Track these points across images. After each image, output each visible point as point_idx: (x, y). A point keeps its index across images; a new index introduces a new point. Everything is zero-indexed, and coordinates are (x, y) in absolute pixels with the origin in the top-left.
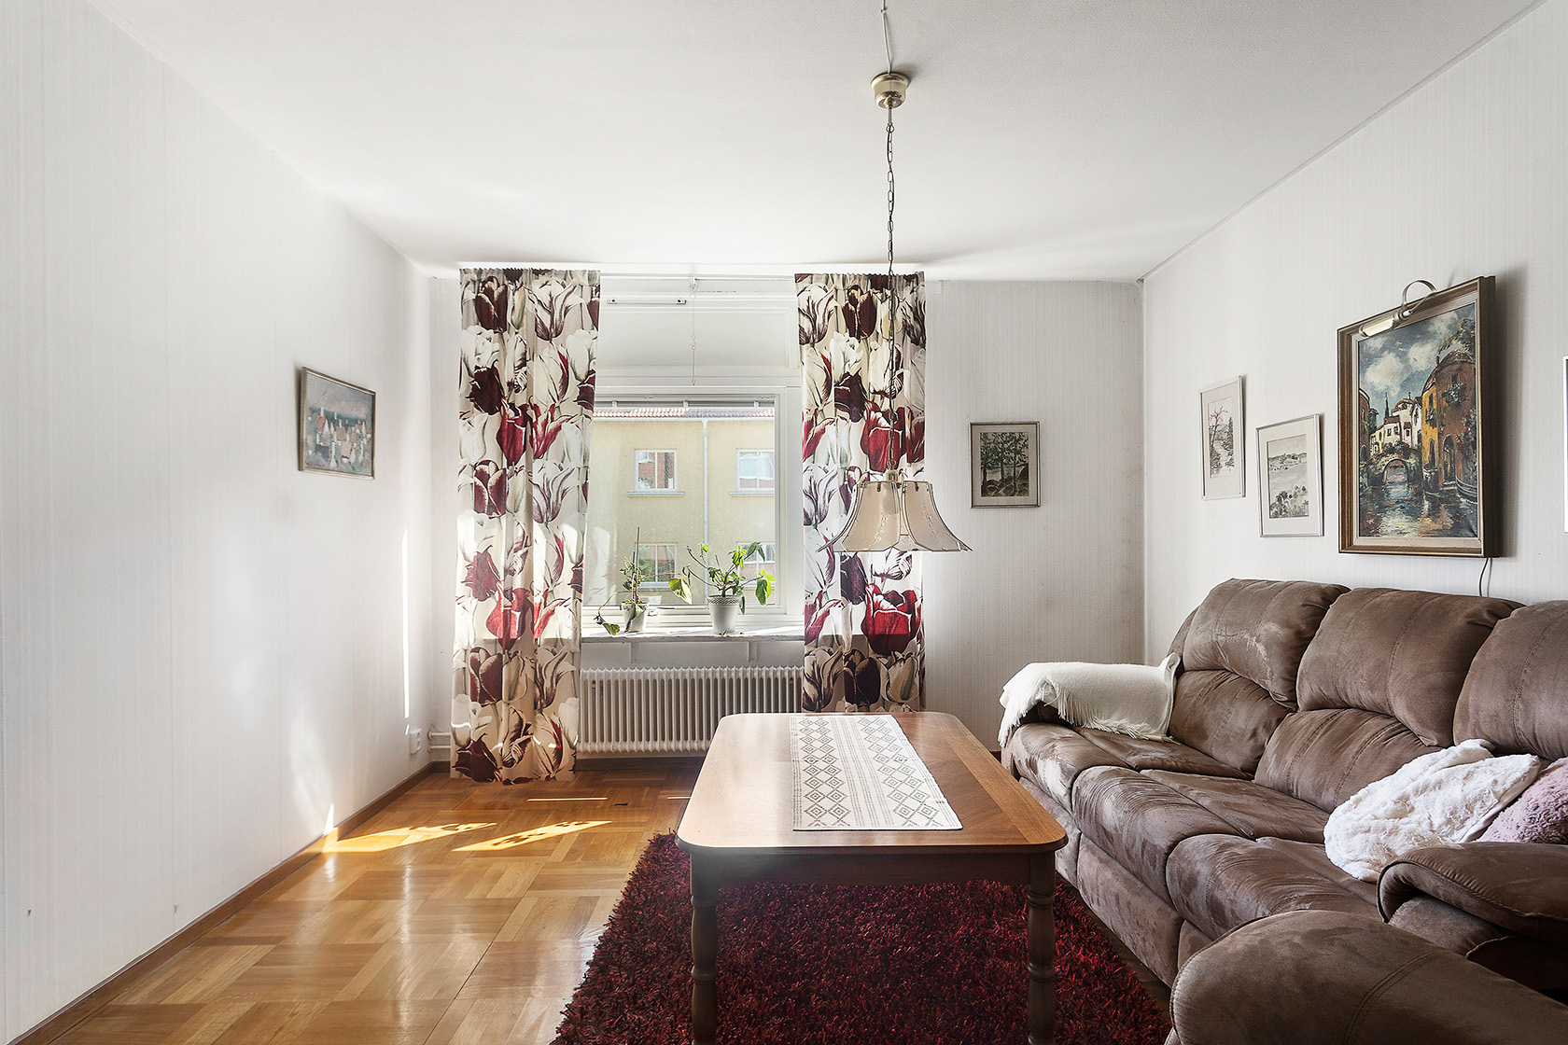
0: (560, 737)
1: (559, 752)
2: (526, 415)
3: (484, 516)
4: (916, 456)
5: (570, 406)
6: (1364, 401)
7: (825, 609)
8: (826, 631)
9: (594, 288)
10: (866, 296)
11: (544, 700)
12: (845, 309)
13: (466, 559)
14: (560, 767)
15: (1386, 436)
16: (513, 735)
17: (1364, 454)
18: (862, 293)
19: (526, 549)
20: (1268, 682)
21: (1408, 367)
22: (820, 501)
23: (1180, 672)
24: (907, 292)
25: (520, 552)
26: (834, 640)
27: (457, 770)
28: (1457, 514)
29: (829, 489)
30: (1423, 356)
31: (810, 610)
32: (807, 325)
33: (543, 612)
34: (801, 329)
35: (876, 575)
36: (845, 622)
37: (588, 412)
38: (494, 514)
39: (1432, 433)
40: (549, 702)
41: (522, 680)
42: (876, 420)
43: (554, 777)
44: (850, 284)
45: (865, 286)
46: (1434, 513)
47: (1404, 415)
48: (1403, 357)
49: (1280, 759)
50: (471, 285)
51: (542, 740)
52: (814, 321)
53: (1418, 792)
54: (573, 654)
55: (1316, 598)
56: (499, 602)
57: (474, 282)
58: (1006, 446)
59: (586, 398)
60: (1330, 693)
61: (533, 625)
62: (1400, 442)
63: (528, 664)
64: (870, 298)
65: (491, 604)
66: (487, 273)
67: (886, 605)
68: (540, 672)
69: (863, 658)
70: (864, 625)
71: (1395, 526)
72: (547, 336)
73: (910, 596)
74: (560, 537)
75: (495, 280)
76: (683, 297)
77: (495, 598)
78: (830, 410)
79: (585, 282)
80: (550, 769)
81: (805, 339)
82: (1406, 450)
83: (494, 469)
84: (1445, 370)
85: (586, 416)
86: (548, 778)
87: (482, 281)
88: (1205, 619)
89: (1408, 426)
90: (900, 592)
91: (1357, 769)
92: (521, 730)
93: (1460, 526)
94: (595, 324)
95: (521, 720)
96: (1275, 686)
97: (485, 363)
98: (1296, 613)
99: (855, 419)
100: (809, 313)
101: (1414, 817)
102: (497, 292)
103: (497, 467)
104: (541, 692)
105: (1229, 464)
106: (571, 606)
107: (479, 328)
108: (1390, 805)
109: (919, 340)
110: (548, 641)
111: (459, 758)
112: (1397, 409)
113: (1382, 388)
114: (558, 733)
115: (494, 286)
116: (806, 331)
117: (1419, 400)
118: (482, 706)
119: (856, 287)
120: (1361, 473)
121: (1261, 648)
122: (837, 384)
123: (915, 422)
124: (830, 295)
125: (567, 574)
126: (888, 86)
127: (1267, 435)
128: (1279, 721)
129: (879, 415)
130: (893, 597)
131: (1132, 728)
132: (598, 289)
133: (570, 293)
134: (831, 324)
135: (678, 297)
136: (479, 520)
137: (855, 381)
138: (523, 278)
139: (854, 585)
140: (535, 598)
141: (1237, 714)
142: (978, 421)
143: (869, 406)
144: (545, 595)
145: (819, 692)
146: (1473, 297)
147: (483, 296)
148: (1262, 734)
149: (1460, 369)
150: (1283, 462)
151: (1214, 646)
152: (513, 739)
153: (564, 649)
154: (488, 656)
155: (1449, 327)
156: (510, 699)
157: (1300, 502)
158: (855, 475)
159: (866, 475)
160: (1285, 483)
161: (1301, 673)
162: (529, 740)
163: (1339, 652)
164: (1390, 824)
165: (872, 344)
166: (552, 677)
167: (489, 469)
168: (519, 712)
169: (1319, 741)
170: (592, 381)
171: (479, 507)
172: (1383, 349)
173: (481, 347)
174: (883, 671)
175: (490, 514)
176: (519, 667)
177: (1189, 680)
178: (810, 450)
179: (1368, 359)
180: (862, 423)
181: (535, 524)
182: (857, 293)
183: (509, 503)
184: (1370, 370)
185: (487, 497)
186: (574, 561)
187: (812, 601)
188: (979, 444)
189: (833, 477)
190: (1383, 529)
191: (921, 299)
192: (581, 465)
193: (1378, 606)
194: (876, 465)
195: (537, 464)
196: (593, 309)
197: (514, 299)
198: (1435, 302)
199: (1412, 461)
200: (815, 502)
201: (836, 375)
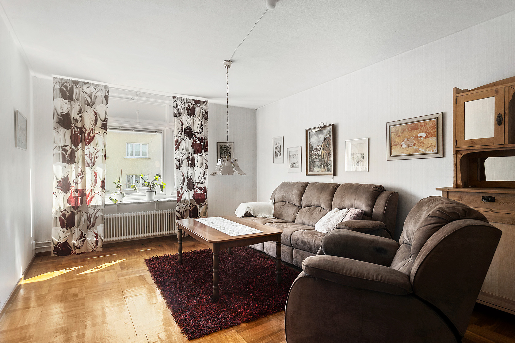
0: (97, 237)
1: (97, 242)
2: (82, 130)
3: (66, 164)
4: (206, 150)
5: (98, 129)
6: (310, 144)
7: (182, 192)
8: (183, 199)
9: (107, 91)
10: (193, 105)
11: (91, 225)
12: (187, 108)
13: (57, 179)
14: (97, 247)
15: (315, 152)
16: (79, 238)
17: (311, 155)
18: (191, 104)
19: (82, 176)
20: (296, 203)
21: (319, 139)
22: (180, 162)
23: (274, 203)
24: (204, 105)
25: (80, 177)
26: (185, 201)
27: (53, 253)
28: (328, 168)
29: (183, 158)
30: (322, 137)
31: (178, 193)
32: (176, 112)
33: (90, 197)
34: (174, 112)
35: (196, 182)
36: (188, 196)
37: (105, 131)
38: (70, 164)
39: (323, 152)
40: (93, 226)
41: (82, 219)
42: (196, 140)
43: (95, 251)
44: (188, 101)
45: (192, 102)
46: (324, 168)
47: (318, 148)
48: (318, 137)
49: (300, 218)
50: (58, 83)
51: (91, 238)
52: (178, 110)
53: (331, 217)
54: (102, 209)
55: (304, 185)
56: (71, 194)
57: (59, 82)
58: (226, 148)
59: (104, 126)
60: (309, 204)
61: (86, 201)
62: (318, 154)
63: (85, 214)
64: (194, 106)
65: (69, 194)
66: (65, 80)
67: (199, 191)
68: (90, 216)
69: (193, 206)
70: (193, 196)
71: (317, 170)
72: (89, 105)
73: (205, 188)
74: (96, 172)
75: (68, 83)
76: (133, 97)
77: (70, 192)
78: (183, 136)
79: (103, 89)
80: (94, 248)
81: (175, 115)
82: (319, 155)
83: (69, 148)
84: (326, 140)
85: (105, 133)
86: (92, 251)
87: (64, 83)
88: (280, 191)
89: (319, 150)
90: (202, 187)
91: (316, 217)
92: (82, 236)
93: (328, 170)
94: (107, 103)
95: (82, 233)
96: (297, 204)
97: (65, 111)
98: (300, 188)
99: (190, 139)
100: (177, 108)
101: (331, 222)
102: (69, 87)
103: (70, 148)
104: (90, 223)
105: (280, 156)
106: (101, 194)
107: (62, 99)
108: (327, 220)
109: (207, 119)
110: (92, 206)
111: (54, 249)
112: (317, 147)
113: (314, 142)
114: (97, 235)
115: (68, 85)
116: (176, 113)
117: (321, 145)
118: (67, 230)
119: (190, 102)
120: (310, 159)
121: (294, 196)
122: (185, 129)
123: (206, 141)
124: (183, 104)
125: (99, 184)
126: (228, 63)
127: (289, 150)
128: (299, 210)
129: (196, 138)
130: (200, 189)
131: (267, 216)
132: (108, 92)
133: (98, 91)
134: (183, 112)
135: (132, 97)
136: (64, 166)
137: (190, 128)
138: (80, 84)
139: (191, 185)
140: (87, 192)
141: (290, 210)
142: (219, 142)
143: (194, 136)
144: (91, 191)
145: (181, 216)
146: (331, 127)
147: (63, 88)
148: (296, 214)
149: (328, 141)
150: (292, 156)
151: (283, 197)
152: (79, 240)
153: (98, 208)
154: (68, 212)
155: (327, 132)
156: (78, 226)
157: (297, 165)
158: (190, 155)
159: (193, 155)
160: (294, 160)
161: (303, 200)
162: (86, 239)
163: (310, 195)
164: (328, 223)
165: (194, 119)
166: (94, 218)
167: (68, 148)
168: (82, 230)
169: (308, 213)
170: (107, 121)
171: (64, 161)
172: (314, 135)
173: (63, 106)
174: (198, 208)
175: (68, 163)
176: (81, 215)
177: (277, 204)
178: (177, 147)
179: (312, 136)
180: (192, 141)
181: (86, 167)
182: (190, 104)
183: (76, 160)
184: (312, 138)
185: (67, 158)
186: (102, 179)
187: (179, 190)
188: (219, 148)
189: (184, 155)
190: (314, 171)
191: (207, 108)
192: (103, 148)
193: (316, 186)
194: (196, 153)
195: (86, 147)
196: (106, 98)
197: (76, 91)
198: (325, 127)
199: (320, 157)
200: (179, 162)
201: (185, 127)
